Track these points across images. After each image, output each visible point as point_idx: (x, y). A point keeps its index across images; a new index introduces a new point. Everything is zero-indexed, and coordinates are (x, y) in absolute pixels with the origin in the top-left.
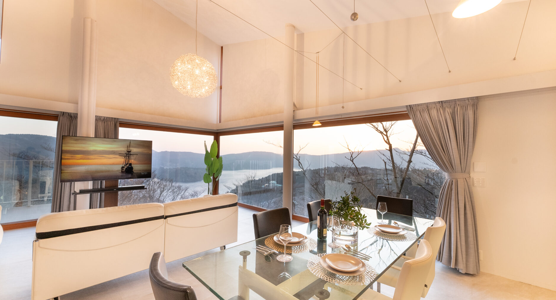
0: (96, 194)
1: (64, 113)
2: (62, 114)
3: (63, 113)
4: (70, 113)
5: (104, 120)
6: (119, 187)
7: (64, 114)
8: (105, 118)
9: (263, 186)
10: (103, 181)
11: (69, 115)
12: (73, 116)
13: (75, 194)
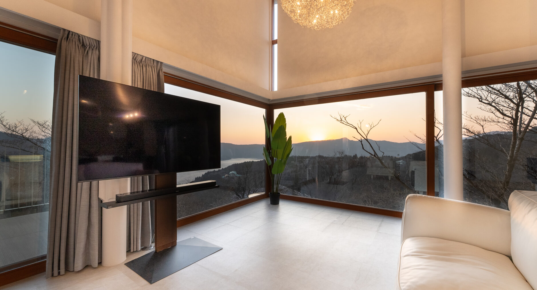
0: (135, 204)
1: (71, 33)
2: (66, 36)
3: (67, 33)
4: (82, 35)
5: (141, 62)
6: (178, 186)
7: (70, 36)
8: (144, 60)
9: (223, 177)
10: (145, 177)
11: (79, 39)
12: (87, 42)
13: (102, 205)
